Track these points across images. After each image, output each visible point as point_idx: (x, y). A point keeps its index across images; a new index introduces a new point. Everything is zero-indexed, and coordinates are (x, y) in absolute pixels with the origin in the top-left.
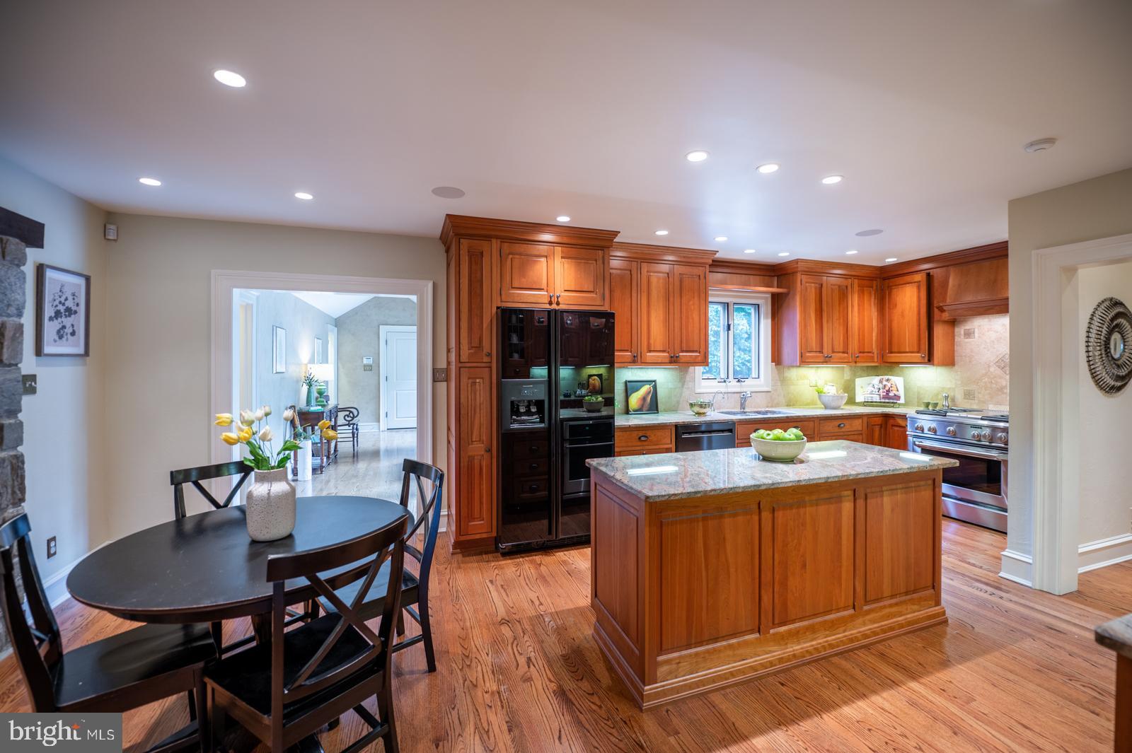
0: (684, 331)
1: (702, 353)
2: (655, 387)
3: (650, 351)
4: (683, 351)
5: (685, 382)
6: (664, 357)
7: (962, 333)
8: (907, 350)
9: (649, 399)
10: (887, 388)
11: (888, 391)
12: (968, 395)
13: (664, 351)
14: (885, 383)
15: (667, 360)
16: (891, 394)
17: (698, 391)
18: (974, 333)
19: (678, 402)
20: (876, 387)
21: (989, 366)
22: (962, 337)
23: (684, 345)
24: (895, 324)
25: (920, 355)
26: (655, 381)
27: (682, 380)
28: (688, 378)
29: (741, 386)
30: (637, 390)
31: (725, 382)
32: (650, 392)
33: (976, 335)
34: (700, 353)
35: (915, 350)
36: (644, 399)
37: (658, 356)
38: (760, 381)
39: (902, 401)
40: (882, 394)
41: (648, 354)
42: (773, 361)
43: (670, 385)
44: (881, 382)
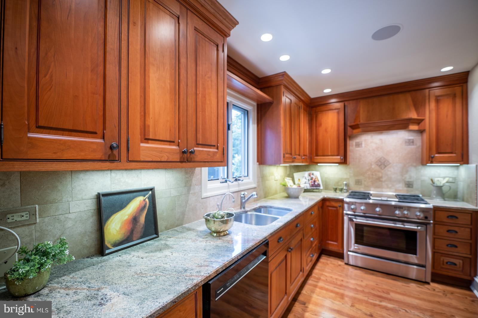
0: (200, 114)
1: (220, 149)
2: (153, 199)
3: (147, 140)
4: (198, 145)
5: (191, 185)
6: (171, 152)
7: (354, 144)
8: (330, 154)
9: (142, 219)
10: (313, 180)
11: (315, 181)
12: (358, 182)
13: (171, 142)
14: (312, 176)
15: (177, 158)
16: (316, 183)
17: (204, 195)
18: (362, 144)
19: (183, 214)
20: (307, 179)
21: (371, 165)
22: (354, 146)
23: (200, 136)
24: (320, 137)
25: (339, 157)
26: (152, 189)
27: (188, 185)
28: (194, 181)
29: (239, 185)
30: (122, 206)
31: (226, 181)
32: (145, 206)
33: (363, 145)
34: (218, 149)
35: (336, 154)
36: (135, 220)
37: (162, 151)
38: (249, 179)
39: (321, 188)
40: (311, 183)
41: (142, 145)
42: (258, 161)
43: (174, 193)
44: (309, 175)
